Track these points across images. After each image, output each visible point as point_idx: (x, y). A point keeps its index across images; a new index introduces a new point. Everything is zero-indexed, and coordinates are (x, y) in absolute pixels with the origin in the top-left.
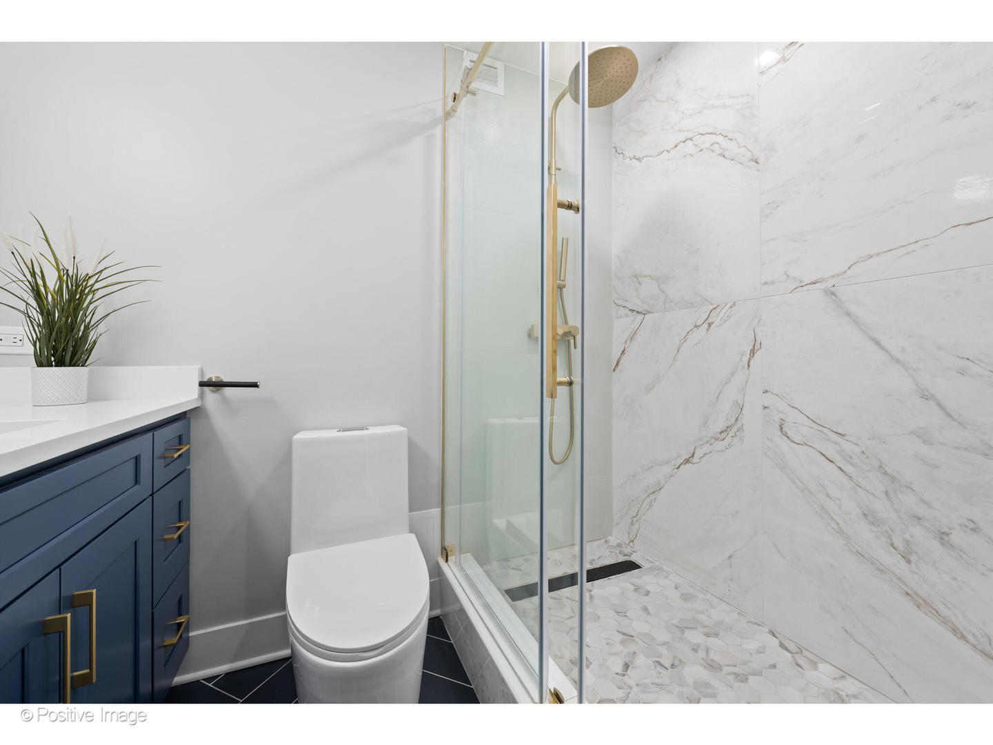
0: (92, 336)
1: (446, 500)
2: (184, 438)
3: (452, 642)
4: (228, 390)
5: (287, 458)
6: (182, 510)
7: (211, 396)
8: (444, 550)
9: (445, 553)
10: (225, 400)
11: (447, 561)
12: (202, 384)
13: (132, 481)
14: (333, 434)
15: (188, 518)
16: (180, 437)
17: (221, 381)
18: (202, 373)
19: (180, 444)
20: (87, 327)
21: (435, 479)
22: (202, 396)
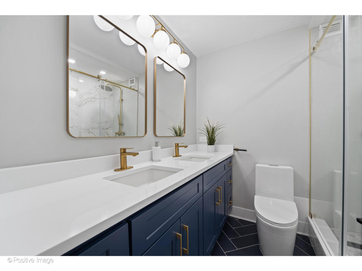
0: (216, 138)
1: (311, 196)
2: (231, 161)
3: (312, 246)
4: (239, 151)
5: (254, 170)
6: (231, 178)
7: (236, 152)
8: (310, 214)
9: (310, 215)
10: (239, 153)
11: (311, 218)
12: (234, 150)
13: (224, 170)
14: (267, 166)
15: (232, 180)
16: (230, 161)
17: (238, 149)
18: (234, 147)
19: (230, 163)
20: (214, 137)
21: (308, 187)
22: (234, 152)
